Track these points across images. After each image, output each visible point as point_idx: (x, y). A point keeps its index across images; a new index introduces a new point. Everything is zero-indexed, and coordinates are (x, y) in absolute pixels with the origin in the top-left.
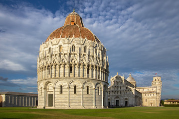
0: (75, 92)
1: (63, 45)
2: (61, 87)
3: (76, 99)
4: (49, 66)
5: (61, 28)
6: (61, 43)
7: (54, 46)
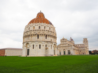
0: (40, 48)
1: (35, 26)
2: (33, 45)
3: (40, 51)
4: (28, 36)
5: (35, 19)
6: (34, 25)
7: (31, 27)
